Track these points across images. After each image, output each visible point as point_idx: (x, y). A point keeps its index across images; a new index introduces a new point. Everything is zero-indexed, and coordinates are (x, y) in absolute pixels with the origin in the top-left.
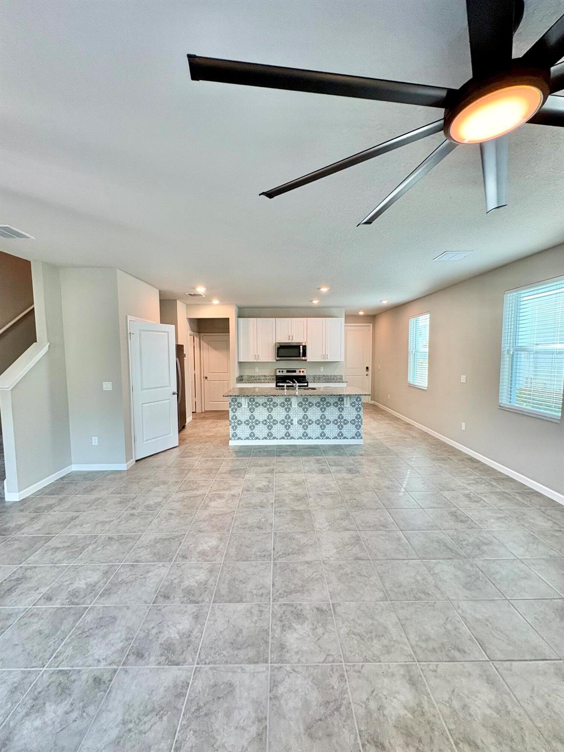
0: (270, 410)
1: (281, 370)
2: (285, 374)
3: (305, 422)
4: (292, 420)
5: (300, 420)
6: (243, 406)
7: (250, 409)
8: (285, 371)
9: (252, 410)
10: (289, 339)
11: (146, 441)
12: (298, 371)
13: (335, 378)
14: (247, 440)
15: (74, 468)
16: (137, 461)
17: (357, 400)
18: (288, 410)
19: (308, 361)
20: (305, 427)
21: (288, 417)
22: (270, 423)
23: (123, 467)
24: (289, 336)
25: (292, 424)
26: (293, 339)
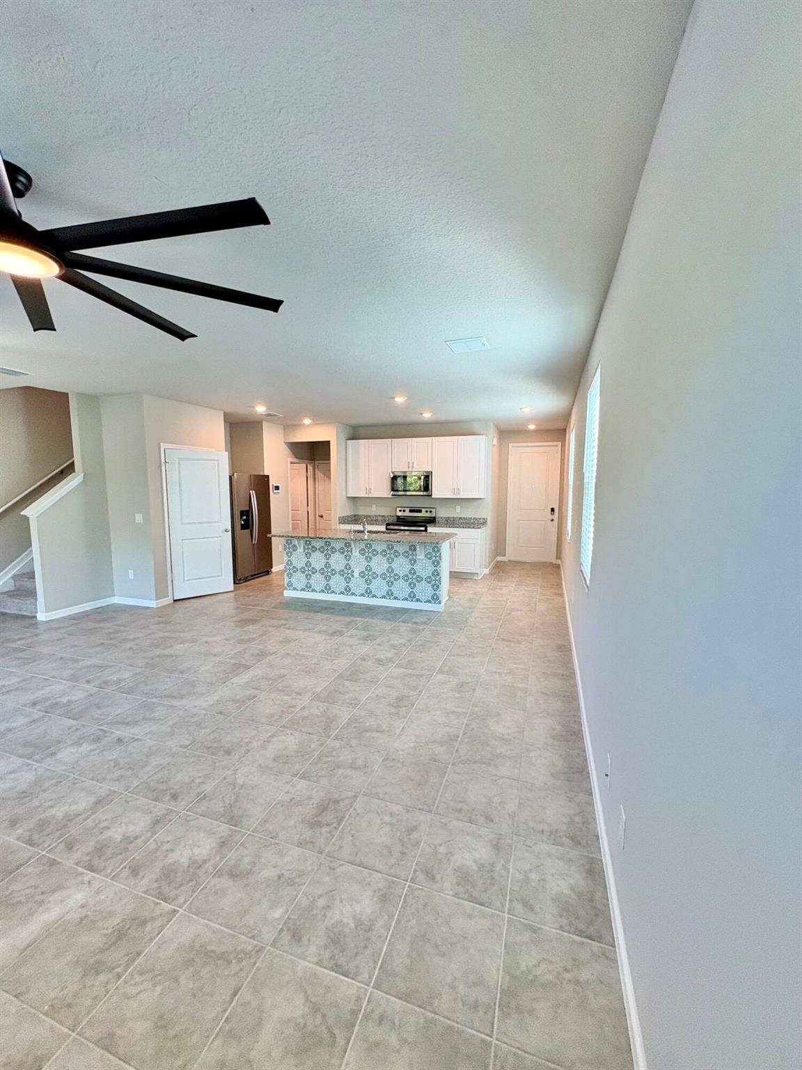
0: (327, 556)
1: (402, 509)
2: (407, 513)
3: (368, 575)
4: (353, 571)
5: (363, 572)
6: (298, 550)
7: (306, 554)
8: (407, 510)
9: (308, 555)
10: (409, 467)
11: (188, 580)
12: (424, 510)
13: (476, 522)
14: (303, 592)
15: (116, 600)
16: (175, 601)
17: (434, 550)
18: (348, 558)
19: (433, 496)
20: (368, 582)
21: (348, 567)
22: (328, 572)
23: (152, 604)
24: (409, 463)
25: (353, 576)
26: (413, 467)
